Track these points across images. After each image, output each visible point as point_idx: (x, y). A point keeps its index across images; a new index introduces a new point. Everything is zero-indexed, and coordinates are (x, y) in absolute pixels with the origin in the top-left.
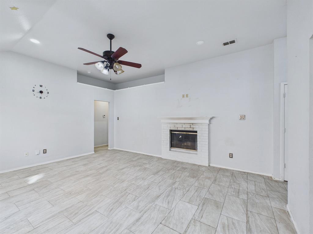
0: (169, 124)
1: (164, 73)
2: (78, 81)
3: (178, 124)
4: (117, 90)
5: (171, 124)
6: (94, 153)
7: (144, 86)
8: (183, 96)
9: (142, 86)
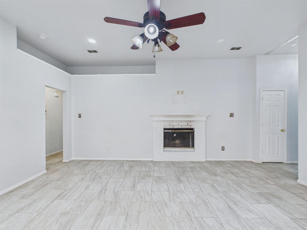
0: (163, 122)
1: (155, 65)
2: (18, 47)
3: (173, 122)
4: (76, 75)
5: (165, 122)
6: (46, 171)
7: (126, 75)
8: (178, 93)
9: (124, 75)
